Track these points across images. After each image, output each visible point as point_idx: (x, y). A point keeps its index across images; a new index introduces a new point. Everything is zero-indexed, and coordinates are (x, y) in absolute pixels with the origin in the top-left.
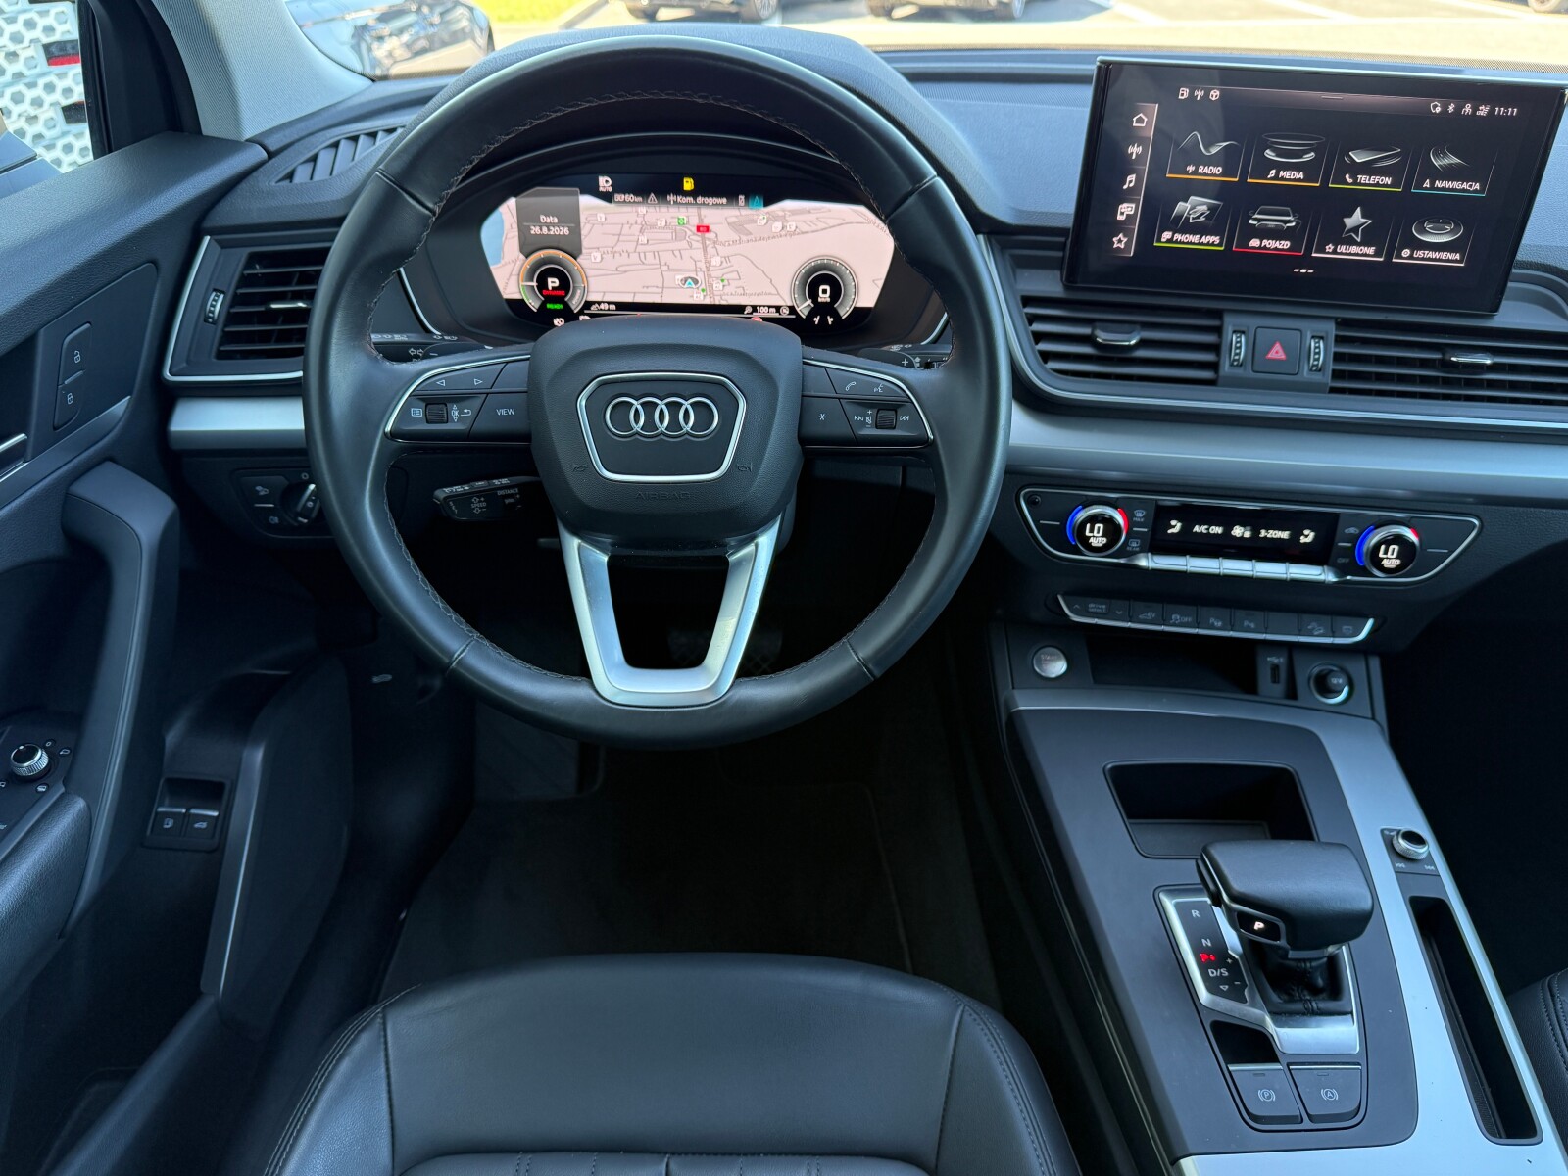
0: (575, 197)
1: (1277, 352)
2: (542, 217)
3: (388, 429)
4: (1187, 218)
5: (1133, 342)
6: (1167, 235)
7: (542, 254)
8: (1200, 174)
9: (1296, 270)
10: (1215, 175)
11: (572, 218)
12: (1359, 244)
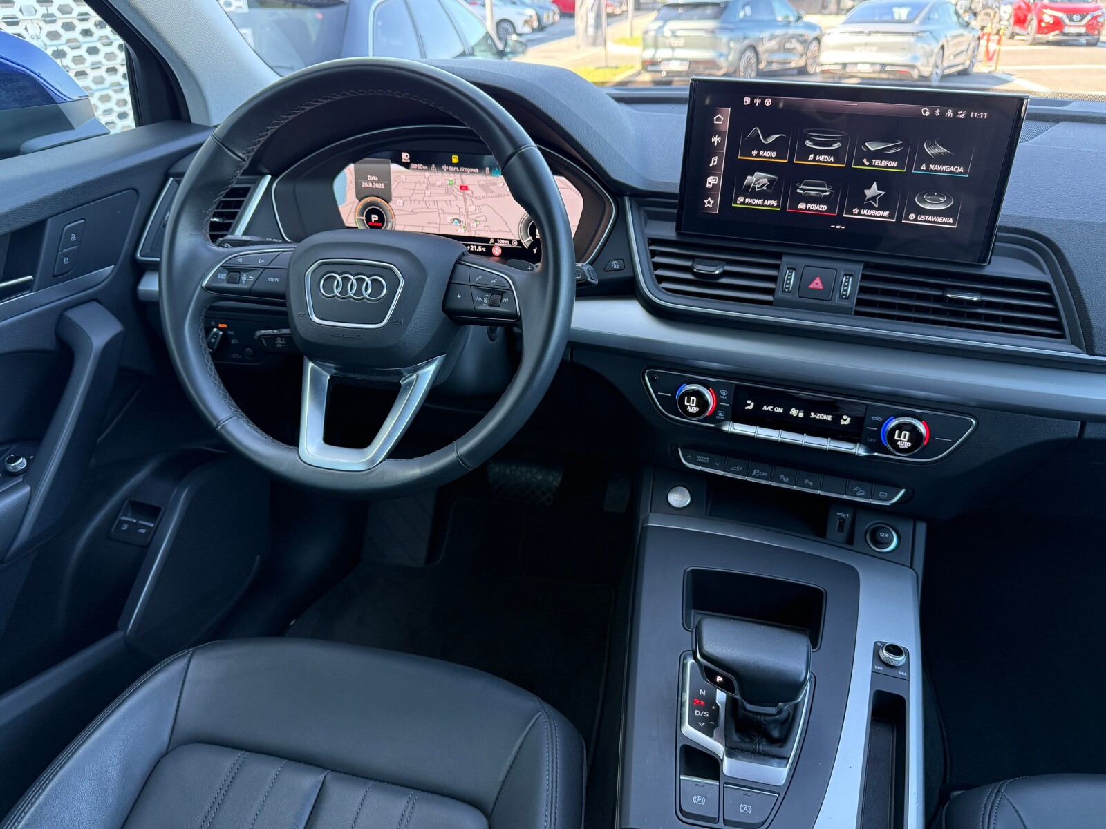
0: (388, 165)
1: (817, 284)
2: (369, 176)
3: (204, 284)
4: (754, 188)
5: (717, 272)
6: (740, 199)
7: (368, 199)
8: (761, 157)
9: (832, 226)
10: (771, 158)
11: (386, 178)
12: (877, 209)
